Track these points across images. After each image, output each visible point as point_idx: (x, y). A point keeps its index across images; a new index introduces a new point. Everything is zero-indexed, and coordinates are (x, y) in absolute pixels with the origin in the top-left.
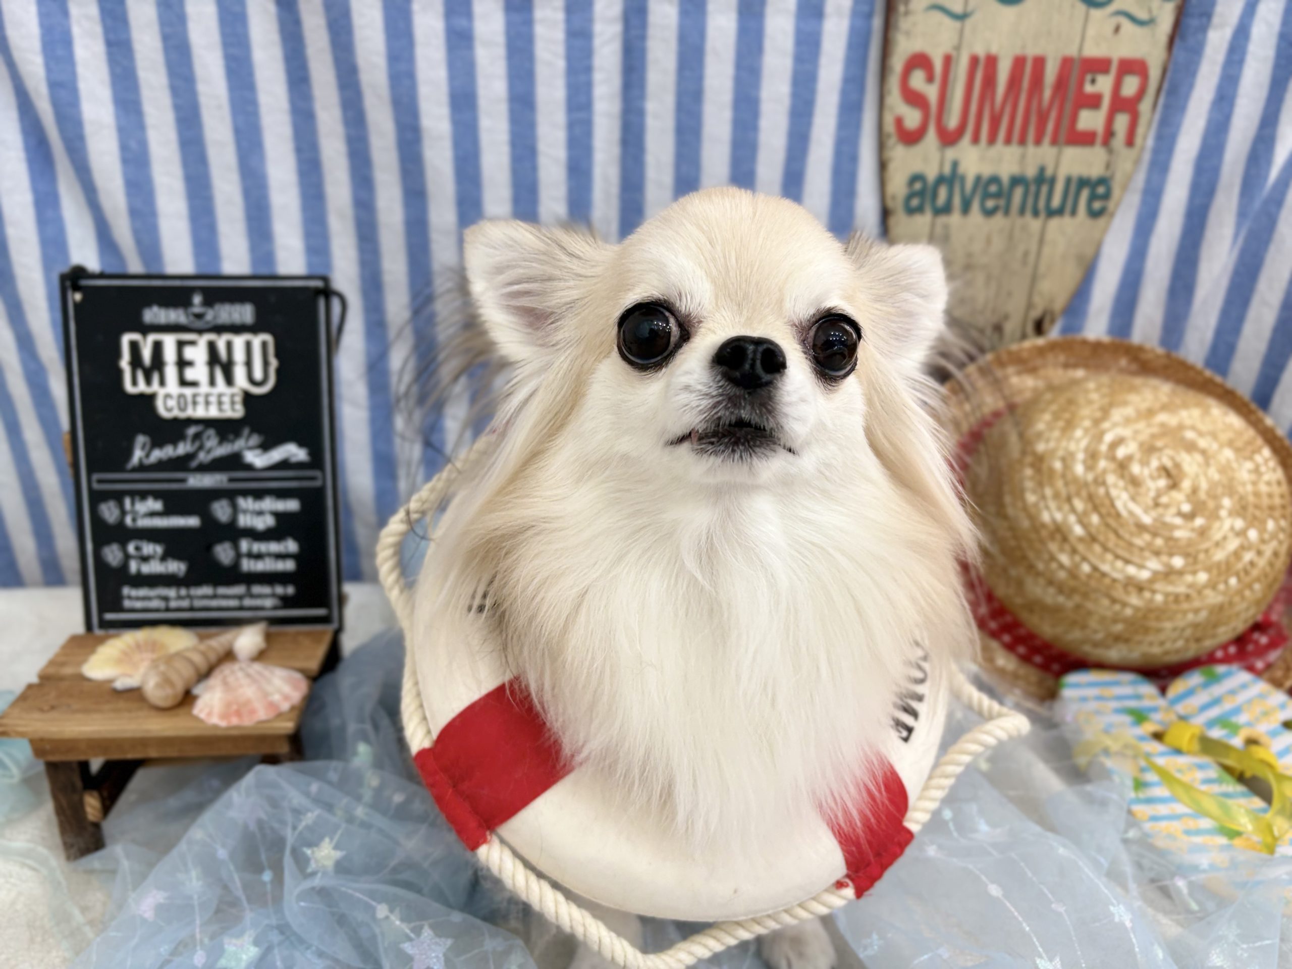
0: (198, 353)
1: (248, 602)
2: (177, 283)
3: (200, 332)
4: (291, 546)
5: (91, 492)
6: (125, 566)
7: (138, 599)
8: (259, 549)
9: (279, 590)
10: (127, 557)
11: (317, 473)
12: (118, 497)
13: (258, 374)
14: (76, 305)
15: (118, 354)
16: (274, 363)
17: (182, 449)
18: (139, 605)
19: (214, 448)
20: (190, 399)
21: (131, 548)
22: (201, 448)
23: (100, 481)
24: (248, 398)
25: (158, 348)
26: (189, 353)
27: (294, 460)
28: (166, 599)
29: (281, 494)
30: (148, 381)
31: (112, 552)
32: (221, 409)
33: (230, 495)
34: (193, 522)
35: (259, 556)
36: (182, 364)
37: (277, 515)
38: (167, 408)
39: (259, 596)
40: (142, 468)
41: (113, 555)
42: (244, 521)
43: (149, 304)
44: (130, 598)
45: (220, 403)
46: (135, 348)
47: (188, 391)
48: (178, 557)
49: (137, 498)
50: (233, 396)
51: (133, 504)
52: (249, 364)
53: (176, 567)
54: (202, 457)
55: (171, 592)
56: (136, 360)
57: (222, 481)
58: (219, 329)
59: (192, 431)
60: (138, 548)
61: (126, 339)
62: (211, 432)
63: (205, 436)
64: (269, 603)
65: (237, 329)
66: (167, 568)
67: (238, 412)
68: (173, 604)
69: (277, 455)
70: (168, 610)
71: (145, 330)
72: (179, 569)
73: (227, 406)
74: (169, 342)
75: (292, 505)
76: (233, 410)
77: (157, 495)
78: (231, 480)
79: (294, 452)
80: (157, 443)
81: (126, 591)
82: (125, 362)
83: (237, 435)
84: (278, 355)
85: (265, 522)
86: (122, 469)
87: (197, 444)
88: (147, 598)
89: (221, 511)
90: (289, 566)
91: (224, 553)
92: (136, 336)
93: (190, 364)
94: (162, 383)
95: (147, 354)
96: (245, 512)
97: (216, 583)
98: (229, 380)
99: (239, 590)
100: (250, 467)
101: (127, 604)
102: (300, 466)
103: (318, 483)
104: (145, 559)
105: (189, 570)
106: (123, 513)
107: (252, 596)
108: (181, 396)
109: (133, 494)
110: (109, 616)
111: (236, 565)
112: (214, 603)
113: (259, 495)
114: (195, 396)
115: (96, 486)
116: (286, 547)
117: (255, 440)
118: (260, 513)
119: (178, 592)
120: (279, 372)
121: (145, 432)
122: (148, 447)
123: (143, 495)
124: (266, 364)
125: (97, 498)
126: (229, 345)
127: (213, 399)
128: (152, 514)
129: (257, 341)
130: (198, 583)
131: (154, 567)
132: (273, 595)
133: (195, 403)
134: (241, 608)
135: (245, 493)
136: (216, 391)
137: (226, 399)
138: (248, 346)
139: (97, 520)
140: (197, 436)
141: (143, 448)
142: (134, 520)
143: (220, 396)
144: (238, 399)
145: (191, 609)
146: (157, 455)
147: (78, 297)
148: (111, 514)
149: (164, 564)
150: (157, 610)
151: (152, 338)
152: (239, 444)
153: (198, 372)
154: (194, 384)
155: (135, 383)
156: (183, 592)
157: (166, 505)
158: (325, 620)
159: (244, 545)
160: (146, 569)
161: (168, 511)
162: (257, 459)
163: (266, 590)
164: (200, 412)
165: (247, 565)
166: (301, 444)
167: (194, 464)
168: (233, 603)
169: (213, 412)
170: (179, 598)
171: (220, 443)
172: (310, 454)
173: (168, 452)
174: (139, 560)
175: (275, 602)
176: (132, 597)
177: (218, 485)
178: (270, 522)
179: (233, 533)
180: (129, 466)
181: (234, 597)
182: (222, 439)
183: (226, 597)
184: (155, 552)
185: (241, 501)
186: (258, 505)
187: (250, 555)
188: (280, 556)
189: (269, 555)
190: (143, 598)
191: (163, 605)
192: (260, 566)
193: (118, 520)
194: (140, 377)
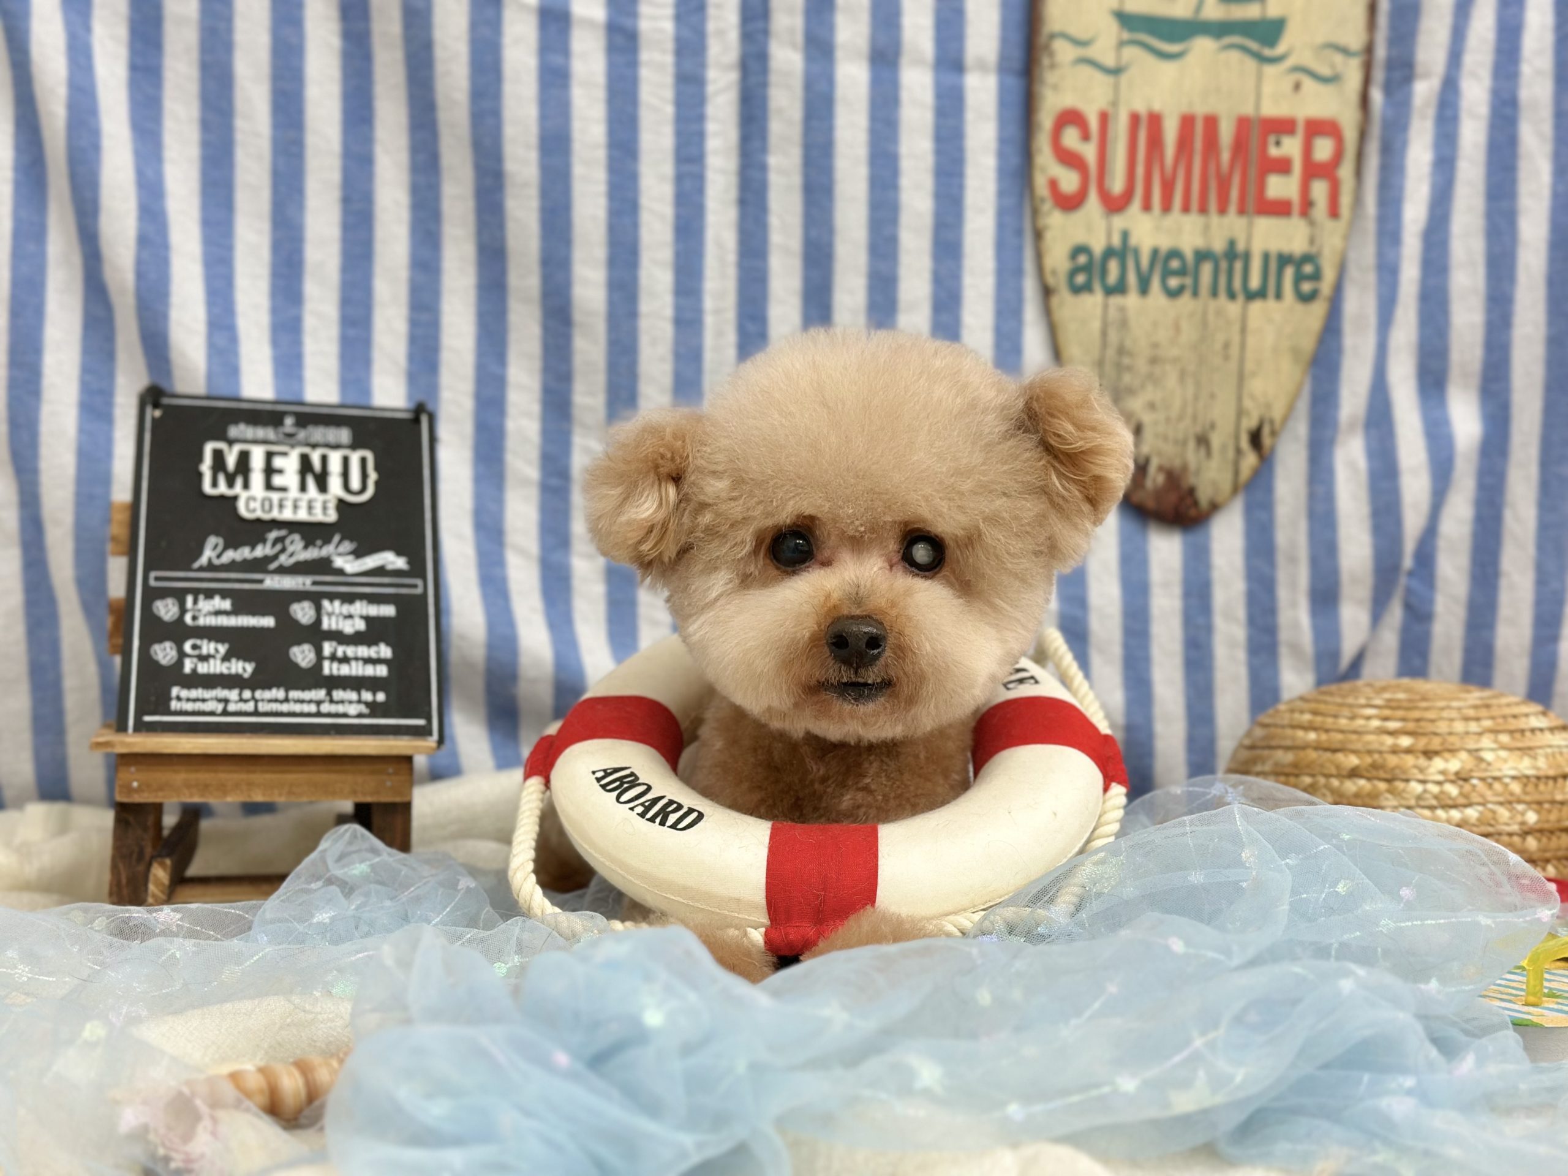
0: (289, 464)
1: (326, 708)
2: (269, 407)
3: (293, 446)
4: (385, 651)
5: (147, 588)
6: (180, 663)
7: (188, 700)
8: (345, 653)
9: (367, 696)
10: (182, 655)
11: (417, 581)
12: (179, 595)
13: (355, 485)
14: (155, 421)
15: (200, 459)
16: (373, 476)
17: (260, 551)
18: (189, 706)
19: (299, 553)
20: (276, 503)
21: (187, 647)
22: (283, 550)
23: (157, 579)
25: (244, 458)
26: (278, 462)
27: (390, 567)
28: (226, 701)
29: (373, 599)
30: (231, 484)
31: (163, 650)
32: (310, 514)
33: (316, 599)
34: (268, 622)
35: (345, 660)
37: (368, 619)
38: (249, 509)
39: (342, 702)
40: (211, 567)
41: (164, 653)
42: (326, 624)
43: (236, 422)
44: (179, 698)
45: (310, 508)
47: (275, 496)
48: (244, 656)
49: (201, 597)
50: (325, 503)
51: (195, 602)
52: (345, 476)
53: (242, 668)
54: (283, 559)
55: (233, 694)
56: (219, 465)
57: (304, 584)
58: (314, 446)
59: (273, 535)
60: (195, 647)
61: (209, 446)
62: (296, 537)
63: (288, 541)
64: (353, 710)
65: (331, 446)
66: (229, 668)
67: (332, 516)
68: (232, 707)
69: (371, 562)
70: (225, 713)
71: (231, 442)
72: (244, 669)
73: (318, 511)
74: (257, 452)
76: (326, 515)
77: (224, 594)
78: (315, 583)
79: (392, 560)
80: (232, 543)
81: (175, 691)
82: (206, 467)
83: (327, 541)
84: (377, 468)
85: (353, 626)
86: (189, 569)
87: (279, 547)
88: (204, 700)
89: (303, 612)
90: (382, 671)
91: (302, 655)
92: (221, 445)
93: (280, 471)
94: (246, 486)
95: (231, 461)
96: (330, 615)
97: (289, 686)
98: (323, 488)
99: (321, 694)
100: (340, 572)
101: (174, 705)
102: (398, 573)
103: (418, 591)
104: (204, 658)
105: (255, 672)
106: (183, 610)
107: (332, 701)
108: (267, 499)
109: (196, 592)
110: (147, 718)
111: (318, 665)
112: (285, 708)
113: (349, 599)
114: (282, 500)
115: (152, 583)
116: (378, 653)
117: (347, 546)
118: (350, 617)
119: (240, 694)
120: (377, 484)
121: (217, 534)
122: (221, 547)
123: (209, 594)
124: (365, 476)
125: (152, 595)
126: (324, 459)
127: (303, 505)
128: (218, 613)
129: (355, 458)
130: (268, 687)
131: (215, 667)
132: (359, 701)
133: (281, 506)
134: (319, 714)
135: (332, 597)
136: (306, 497)
137: (317, 505)
138: (346, 461)
139: (150, 618)
140: (279, 540)
141: (215, 548)
142: (194, 618)
143: (311, 501)
144: (332, 505)
146: (230, 555)
147: (157, 413)
148: (168, 612)
149: (226, 664)
150: (212, 713)
151: (238, 447)
152: (327, 550)
153: (289, 477)
154: (283, 489)
155: (215, 484)
156: (247, 694)
157: (233, 605)
158: (423, 731)
159: (328, 648)
160: (203, 668)
161: (235, 611)
162: (348, 564)
163: (353, 696)
164: (287, 515)
165: (328, 668)
166: (399, 553)
167: (273, 566)
168: (313, 708)
170: (241, 700)
171: (306, 547)
172: (409, 563)
173: (244, 553)
174: (195, 660)
175: (363, 709)
176: (182, 698)
177: (301, 588)
178: (361, 626)
179: (315, 634)
180: (196, 565)
181: (310, 701)
182: (308, 543)
183: (302, 701)
184: (217, 650)
185: (326, 603)
186: (346, 609)
187: (333, 658)
188: (368, 661)
189: (356, 659)
190: (195, 700)
191: (220, 707)
192: (345, 670)
193: (176, 616)
194: (222, 480)
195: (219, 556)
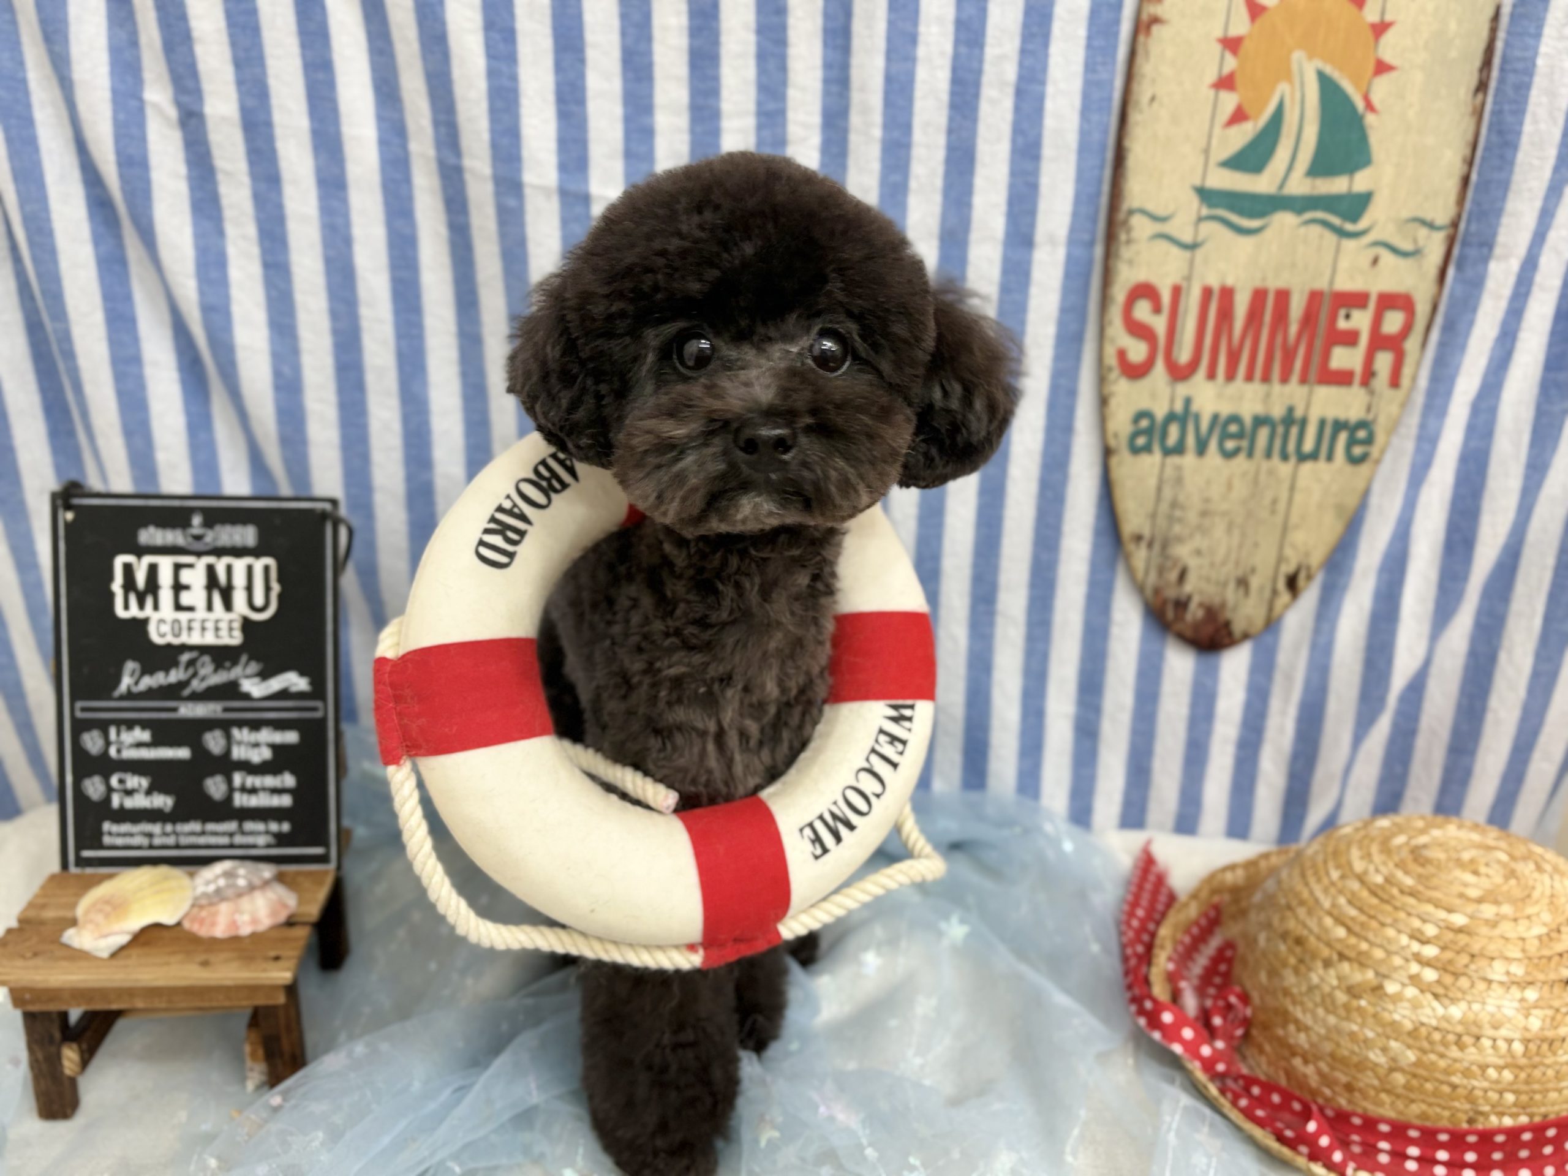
0: (194, 577)
1: (238, 839)
2: (176, 503)
3: (199, 554)
4: (288, 780)
5: (74, 719)
6: (107, 800)
7: (119, 835)
8: (253, 784)
9: (274, 827)
10: (110, 790)
11: (318, 704)
12: (103, 726)
13: (259, 600)
14: (68, 525)
15: (110, 578)
16: (276, 588)
17: (175, 676)
18: (119, 841)
19: (210, 676)
20: (184, 625)
21: (114, 781)
22: (195, 675)
23: (84, 710)
24: (247, 625)
25: (153, 569)
26: (186, 576)
27: (294, 689)
28: (150, 835)
29: (280, 725)
30: (141, 605)
31: (93, 784)
32: (217, 636)
33: (225, 726)
34: (183, 753)
35: (253, 791)
36: (178, 587)
37: (275, 748)
38: (160, 634)
39: (252, 833)
40: (130, 696)
41: (94, 788)
42: (238, 753)
43: (145, 525)
44: (110, 834)
45: (217, 629)
46: (128, 569)
47: (184, 616)
48: (164, 790)
49: (123, 728)
50: (231, 622)
51: (118, 733)
52: (249, 588)
53: (163, 801)
54: (196, 685)
55: (156, 828)
56: (129, 583)
57: (215, 712)
58: (219, 552)
59: (185, 657)
60: (121, 781)
61: (120, 561)
62: (206, 659)
63: (199, 664)
64: (261, 840)
65: (238, 552)
66: (152, 802)
67: (236, 639)
68: (157, 841)
69: (276, 684)
70: (151, 847)
71: (140, 551)
72: (165, 804)
73: (224, 633)
74: (166, 565)
75: (291, 737)
76: (231, 636)
77: (144, 724)
78: (226, 710)
79: (295, 681)
80: (148, 669)
81: (107, 826)
82: (117, 585)
83: (235, 662)
84: (280, 580)
85: (260, 754)
86: (109, 697)
87: (191, 671)
88: (131, 835)
89: (214, 742)
90: (286, 801)
91: (215, 787)
92: (129, 558)
93: (187, 588)
94: (156, 607)
95: (141, 577)
96: (239, 743)
97: (205, 820)
98: (228, 605)
99: (232, 826)
100: (247, 697)
101: (107, 840)
102: (301, 696)
103: (318, 715)
104: (129, 793)
105: (176, 805)
106: (108, 743)
107: (244, 833)
108: (176, 621)
109: (118, 723)
110: (87, 853)
111: (229, 799)
112: (202, 840)
113: (255, 725)
114: (190, 621)
115: (79, 714)
116: (283, 782)
117: (254, 667)
118: (256, 745)
119: (163, 828)
120: (281, 597)
121: (134, 659)
122: (137, 673)
123: (130, 725)
124: (268, 589)
125: (80, 727)
126: (229, 569)
127: (210, 625)
128: (139, 745)
129: (259, 564)
130: (186, 819)
131: (139, 801)
132: (267, 832)
133: (190, 629)
134: (231, 847)
135: (240, 724)
136: (212, 616)
137: (223, 625)
138: (250, 569)
139: (79, 751)
140: (191, 663)
141: (132, 674)
142: (119, 751)
143: (217, 621)
144: (237, 625)
145: (177, 847)
146: (147, 682)
147: (70, 516)
148: (94, 744)
149: (150, 798)
150: (139, 848)
151: (147, 560)
152: (236, 672)
154: (190, 609)
155: (126, 607)
156: (169, 828)
157: (153, 736)
158: (323, 859)
159: (238, 778)
160: (130, 803)
161: (155, 743)
162: (254, 688)
163: (260, 826)
165: (240, 800)
166: (302, 674)
167: (186, 692)
168: (225, 840)
169: (210, 639)
170: (165, 834)
171: (216, 670)
172: (312, 683)
173: (159, 679)
174: (122, 794)
175: (269, 839)
176: (114, 833)
177: (211, 715)
178: (266, 754)
179: (226, 765)
180: (116, 694)
181: (224, 834)
182: (219, 666)
183: (215, 834)
184: (140, 785)
185: (236, 732)
186: (254, 737)
187: (243, 789)
188: (275, 791)
189: (264, 789)
190: (125, 835)
191: (145, 841)
192: (254, 801)
193: (102, 751)
194: (133, 600)
195: (137, 683)
